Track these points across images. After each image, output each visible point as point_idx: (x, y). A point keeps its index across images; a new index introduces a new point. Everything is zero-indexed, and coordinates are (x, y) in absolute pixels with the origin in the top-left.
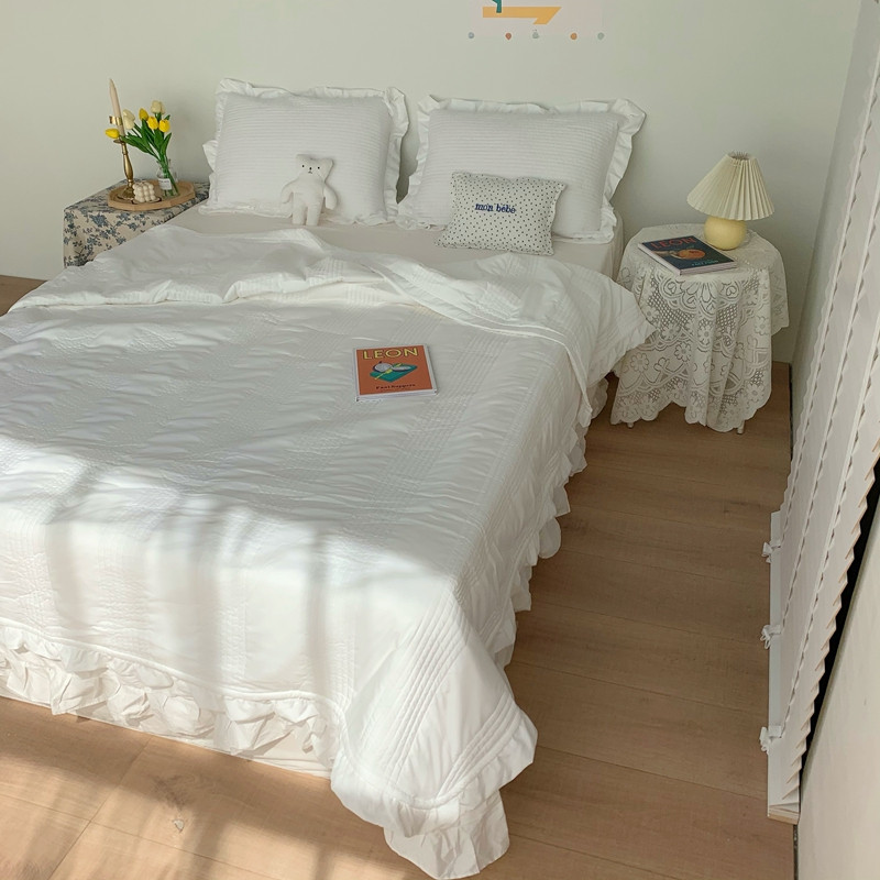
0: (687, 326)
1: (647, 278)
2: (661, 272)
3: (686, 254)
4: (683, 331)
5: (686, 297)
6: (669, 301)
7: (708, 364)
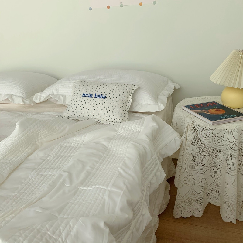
0: (218, 157)
1: (190, 127)
2: (198, 123)
3: (213, 111)
4: (215, 160)
5: (216, 139)
6: (205, 141)
7: (235, 184)
